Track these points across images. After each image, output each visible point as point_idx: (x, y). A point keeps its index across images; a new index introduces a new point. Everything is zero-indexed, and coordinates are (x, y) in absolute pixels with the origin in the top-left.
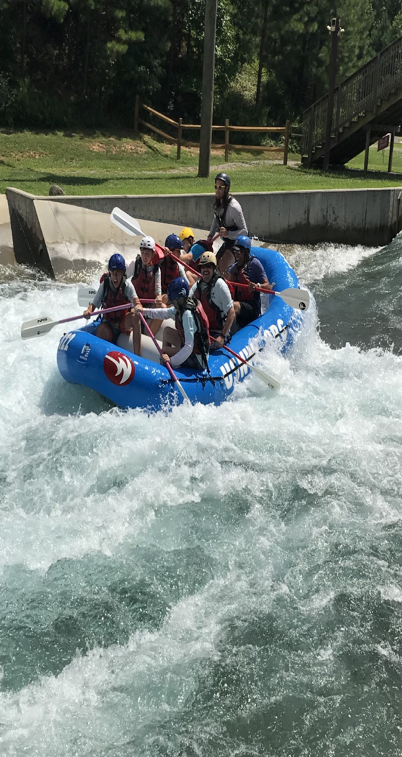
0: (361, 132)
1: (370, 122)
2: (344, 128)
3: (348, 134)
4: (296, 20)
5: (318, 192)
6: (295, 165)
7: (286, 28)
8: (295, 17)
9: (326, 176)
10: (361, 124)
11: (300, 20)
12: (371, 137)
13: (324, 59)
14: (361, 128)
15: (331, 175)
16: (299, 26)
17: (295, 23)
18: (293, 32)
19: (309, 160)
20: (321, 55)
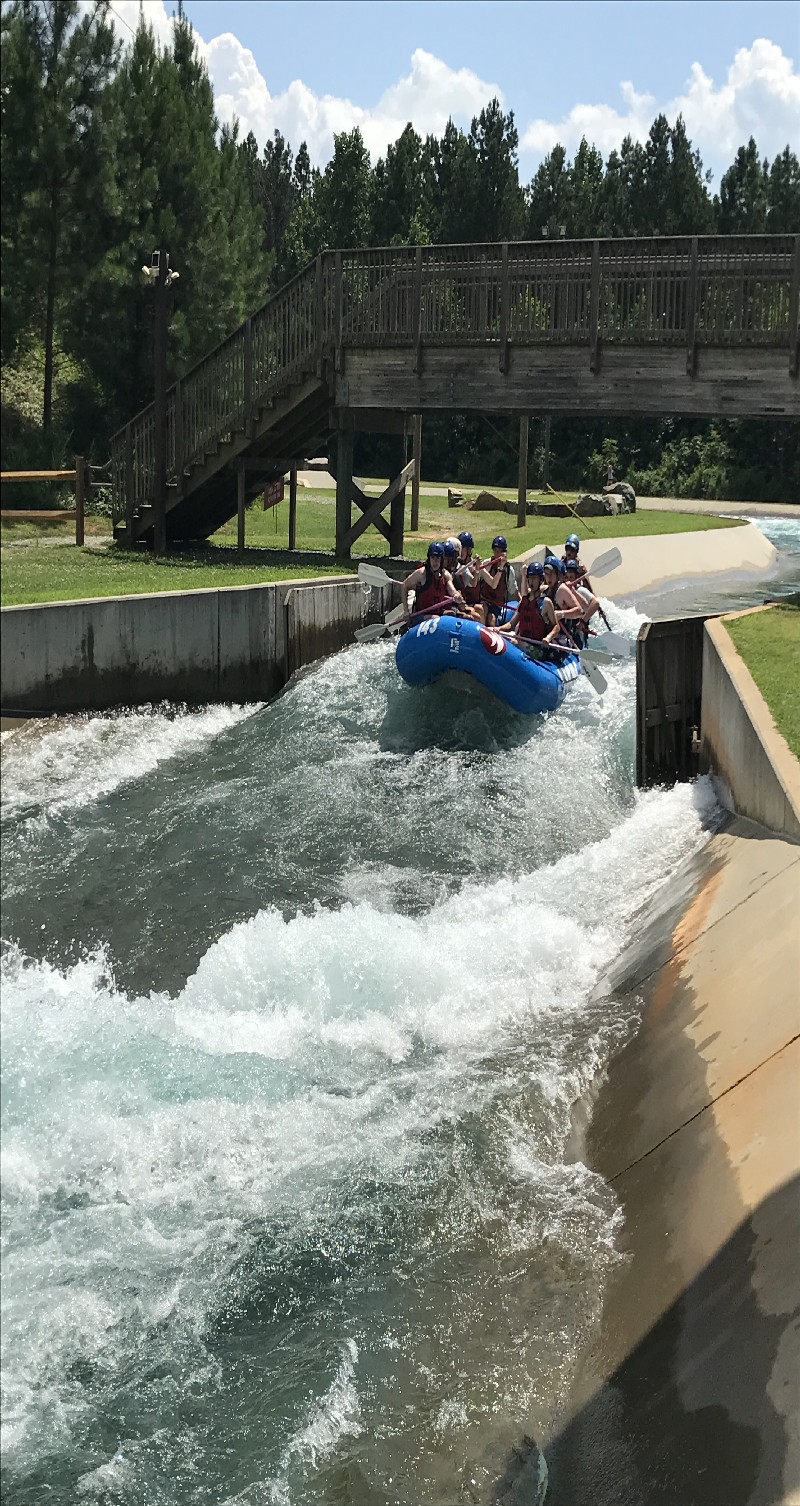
0: (225, 477)
1: (242, 454)
2: (193, 468)
3: (200, 481)
4: (111, 261)
5: (109, 602)
6: (103, 544)
7: (92, 277)
8: (110, 255)
9: (159, 564)
10: (226, 458)
11: (119, 261)
12: (248, 485)
13: (178, 334)
14: (226, 467)
15: (171, 561)
16: (118, 271)
17: (111, 268)
18: (108, 286)
19: (129, 533)
20: (172, 327)
